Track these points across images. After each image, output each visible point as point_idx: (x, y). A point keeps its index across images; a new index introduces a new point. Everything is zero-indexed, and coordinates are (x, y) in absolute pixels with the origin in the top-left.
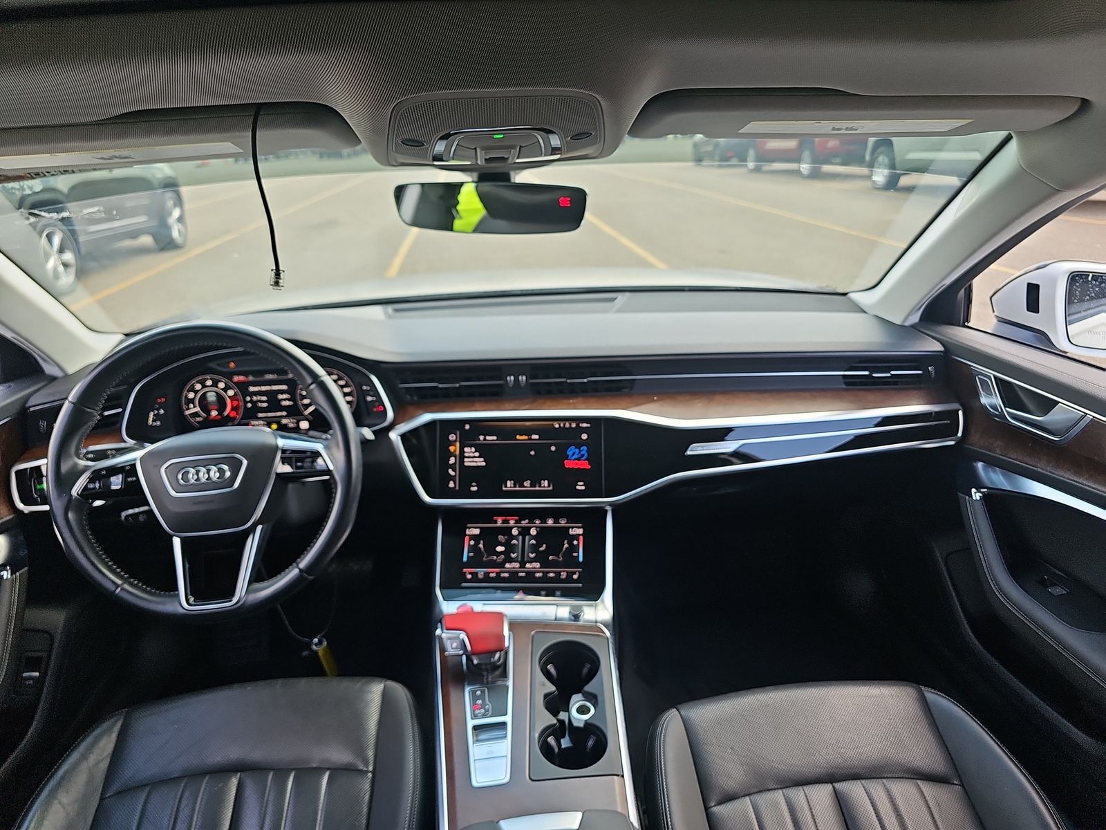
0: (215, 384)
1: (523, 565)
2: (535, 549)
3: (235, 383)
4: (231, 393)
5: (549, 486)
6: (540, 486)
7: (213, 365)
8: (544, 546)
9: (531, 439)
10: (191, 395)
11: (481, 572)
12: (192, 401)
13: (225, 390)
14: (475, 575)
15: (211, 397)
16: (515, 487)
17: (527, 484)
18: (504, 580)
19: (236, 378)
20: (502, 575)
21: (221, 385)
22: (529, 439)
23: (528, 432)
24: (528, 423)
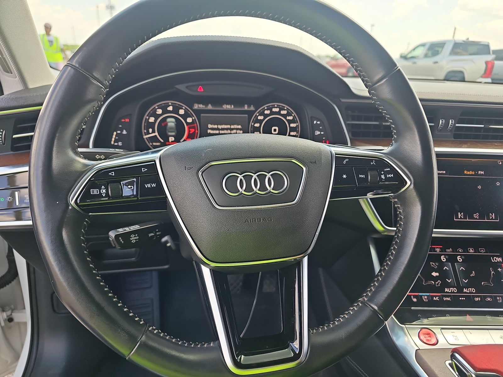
0: (176, 111)
1: (460, 290)
2: (466, 274)
3: (194, 111)
4: (189, 120)
5: (496, 219)
6: (488, 218)
7: (182, 87)
8: (473, 272)
9: (477, 175)
10: (152, 120)
11: (425, 296)
12: (152, 125)
13: (185, 116)
14: (419, 298)
15: (171, 123)
16: (465, 218)
17: (476, 216)
18: (448, 304)
19: (196, 106)
20: (445, 299)
21: (182, 112)
22: (475, 175)
23: (475, 168)
24: (473, 160)
